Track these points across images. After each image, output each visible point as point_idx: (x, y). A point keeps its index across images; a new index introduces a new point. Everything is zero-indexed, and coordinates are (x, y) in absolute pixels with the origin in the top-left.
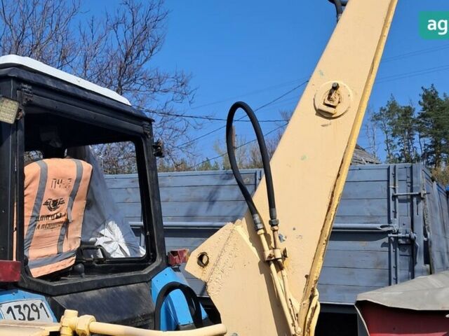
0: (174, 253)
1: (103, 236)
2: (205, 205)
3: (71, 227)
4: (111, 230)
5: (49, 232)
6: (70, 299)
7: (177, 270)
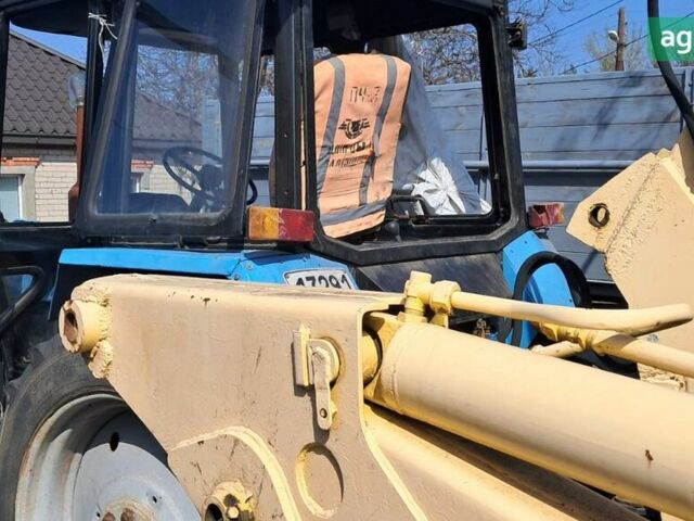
0: (540, 209)
1: (424, 181)
2: (592, 130)
3: (378, 165)
4: (435, 173)
5: (346, 171)
6: (383, 272)
7: (542, 236)
